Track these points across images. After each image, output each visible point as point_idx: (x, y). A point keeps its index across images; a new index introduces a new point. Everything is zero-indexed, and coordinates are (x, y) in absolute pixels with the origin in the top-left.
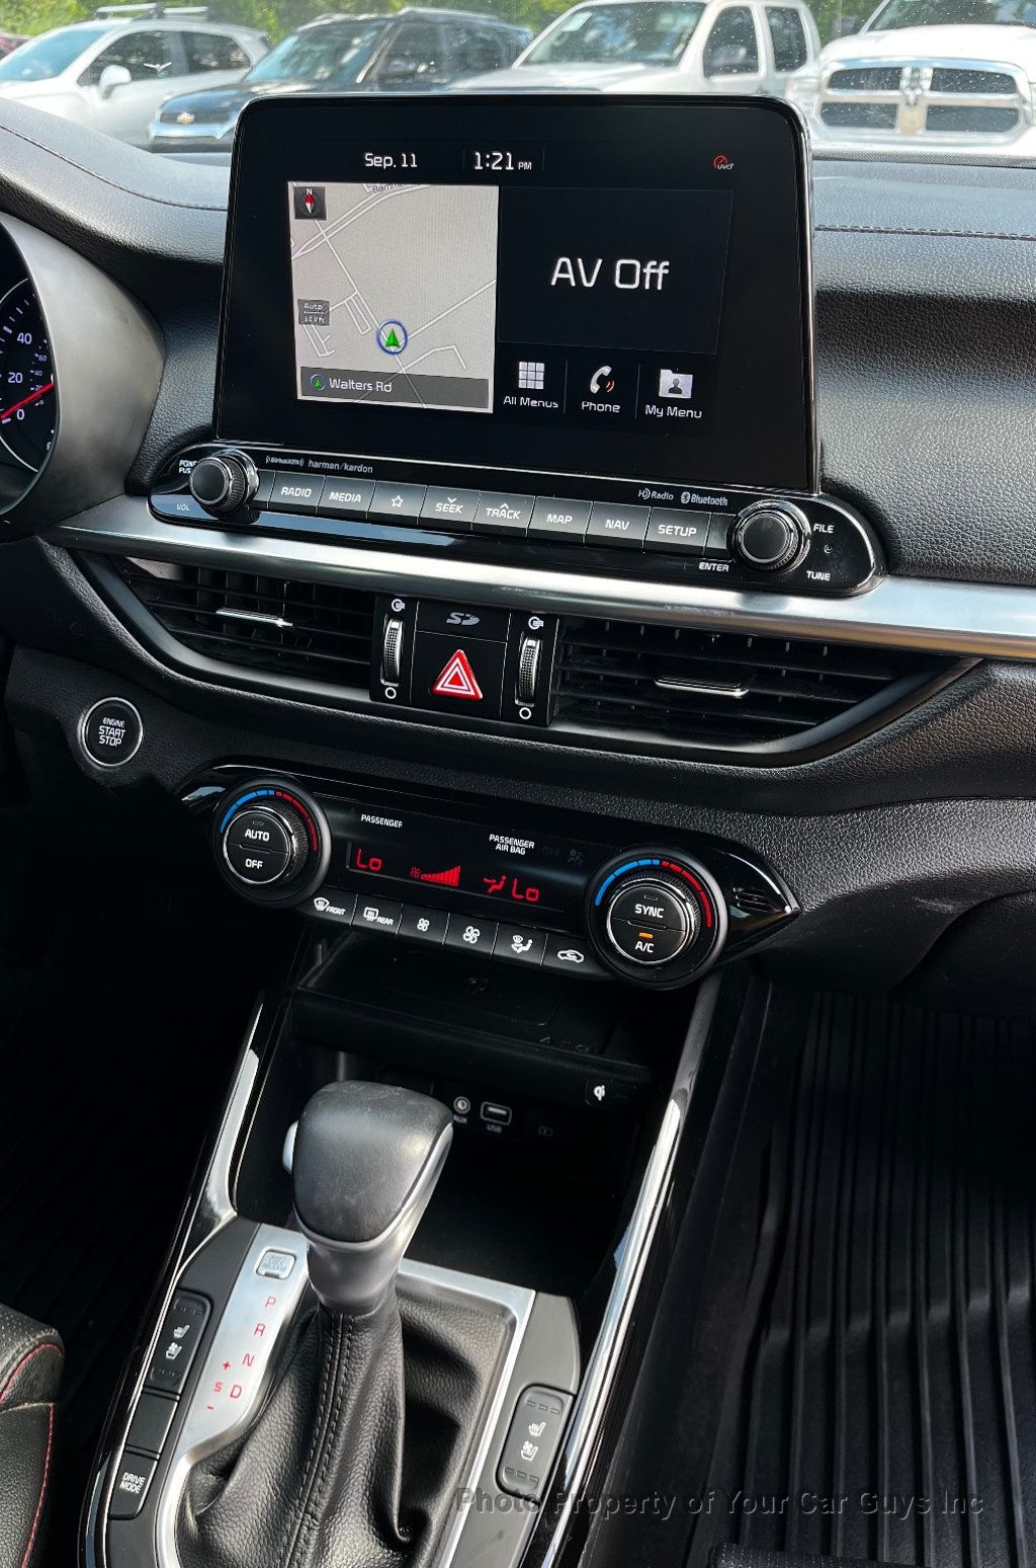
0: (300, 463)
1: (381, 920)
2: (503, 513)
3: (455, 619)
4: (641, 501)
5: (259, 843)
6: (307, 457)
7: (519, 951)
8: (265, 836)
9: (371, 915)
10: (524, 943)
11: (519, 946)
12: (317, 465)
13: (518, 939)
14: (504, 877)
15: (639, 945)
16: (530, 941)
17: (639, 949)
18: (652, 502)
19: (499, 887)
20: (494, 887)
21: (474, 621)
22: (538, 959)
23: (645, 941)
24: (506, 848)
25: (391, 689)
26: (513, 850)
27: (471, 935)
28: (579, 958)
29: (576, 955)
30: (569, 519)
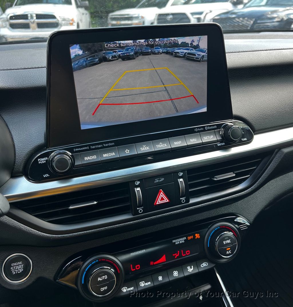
0: (88, 148)
1: (146, 284)
2: (162, 146)
3: (157, 181)
4: (196, 132)
5: (104, 280)
6: (89, 146)
7: (191, 271)
8: (106, 277)
9: (142, 284)
10: (191, 268)
11: (190, 270)
12: (94, 147)
13: (189, 268)
14: (179, 252)
15: (227, 253)
16: (192, 266)
17: (228, 254)
18: (199, 132)
19: (178, 255)
20: (177, 256)
21: (162, 179)
22: (197, 271)
23: (228, 251)
24: (178, 243)
25: (140, 209)
26: (181, 242)
27: (176, 274)
28: (206, 264)
29: (205, 264)
30: (180, 142)
